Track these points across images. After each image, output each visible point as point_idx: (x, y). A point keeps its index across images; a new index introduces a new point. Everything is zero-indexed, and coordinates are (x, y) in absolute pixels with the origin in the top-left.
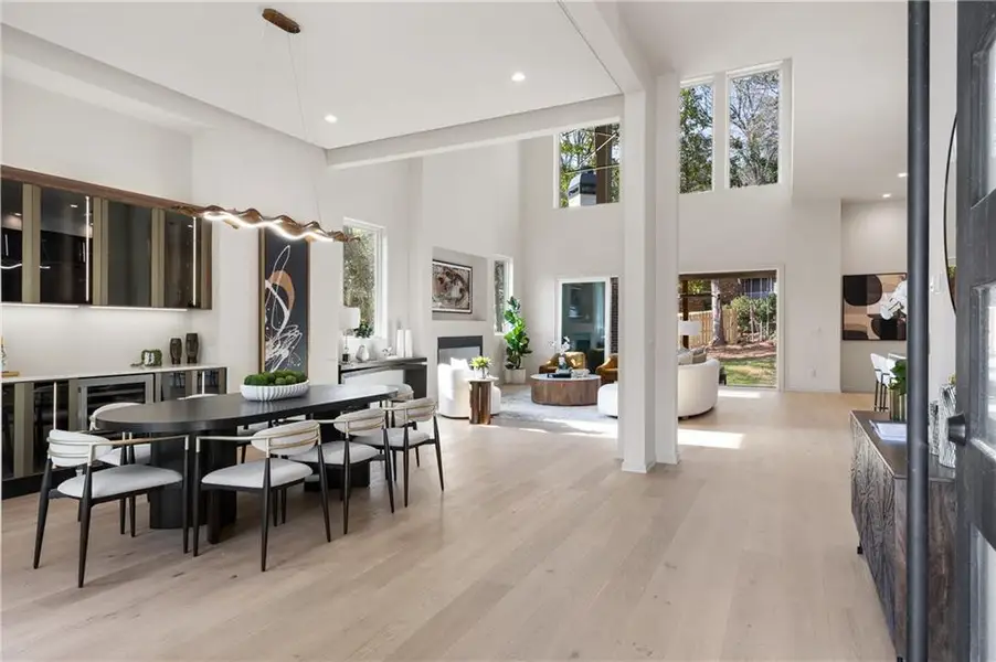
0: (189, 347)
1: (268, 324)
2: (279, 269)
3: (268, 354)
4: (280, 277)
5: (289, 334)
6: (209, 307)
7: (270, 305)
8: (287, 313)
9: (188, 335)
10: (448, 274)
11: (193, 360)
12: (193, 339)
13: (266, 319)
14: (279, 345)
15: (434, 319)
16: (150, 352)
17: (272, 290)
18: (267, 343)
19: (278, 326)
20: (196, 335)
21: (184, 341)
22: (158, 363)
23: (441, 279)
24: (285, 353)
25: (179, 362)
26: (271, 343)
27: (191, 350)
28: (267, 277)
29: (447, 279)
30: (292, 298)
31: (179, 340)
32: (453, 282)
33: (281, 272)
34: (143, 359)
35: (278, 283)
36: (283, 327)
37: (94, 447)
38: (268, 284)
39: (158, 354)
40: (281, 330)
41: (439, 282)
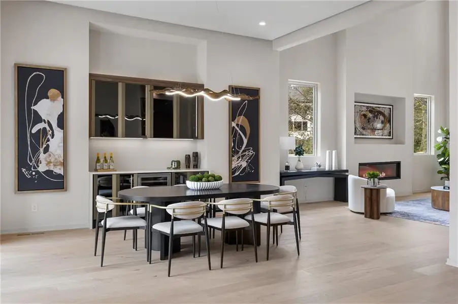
0: (194, 159)
1: (234, 147)
2: (240, 115)
3: (234, 165)
4: (241, 120)
5: (247, 153)
6: (203, 138)
7: (235, 136)
8: (245, 141)
9: (193, 153)
10: (371, 112)
11: (196, 166)
12: (196, 155)
13: (233, 144)
14: (241, 159)
15: (355, 143)
16: (175, 161)
17: (236, 127)
18: (233, 158)
19: (240, 148)
20: (197, 153)
21: (191, 156)
22: (178, 167)
23: (365, 116)
24: (244, 164)
25: (189, 167)
26: (235, 158)
27: (195, 161)
28: (233, 120)
29: (370, 115)
30: (248, 132)
31: (189, 155)
32: (376, 117)
33: (242, 116)
34: (172, 165)
35: (240, 123)
36: (243, 149)
37: (108, 204)
38: (234, 124)
39: (178, 162)
40: (242, 150)
41: (363, 117)
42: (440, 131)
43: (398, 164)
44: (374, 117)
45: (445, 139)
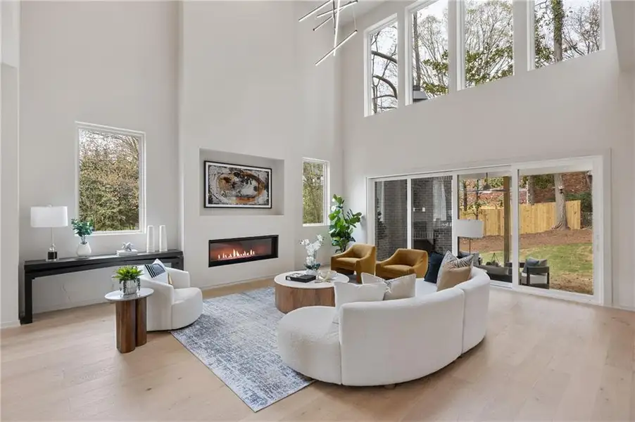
23: (227, 180)
32: (245, 181)
41: (224, 181)
42: (334, 200)
43: (275, 239)
44: (242, 182)
45: (338, 208)
